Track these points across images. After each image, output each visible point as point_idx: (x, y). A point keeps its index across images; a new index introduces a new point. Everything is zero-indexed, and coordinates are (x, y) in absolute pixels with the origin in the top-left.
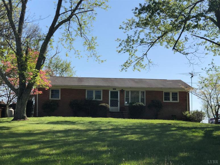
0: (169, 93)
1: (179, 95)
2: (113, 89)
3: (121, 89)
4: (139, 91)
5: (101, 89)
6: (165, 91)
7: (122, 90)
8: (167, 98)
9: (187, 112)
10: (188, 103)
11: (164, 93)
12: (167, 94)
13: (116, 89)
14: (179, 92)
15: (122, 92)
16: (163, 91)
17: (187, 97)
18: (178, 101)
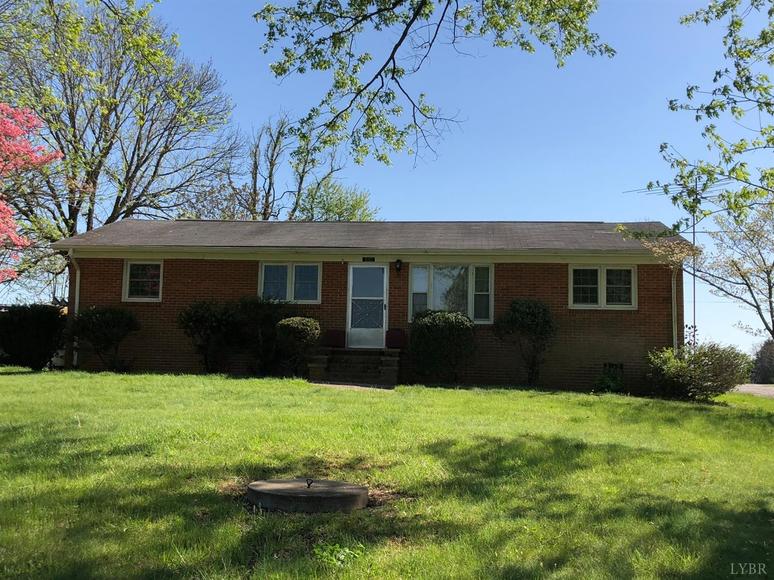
0: (596, 270)
1: (639, 280)
2: (364, 260)
3: (395, 260)
4: (469, 264)
5: (318, 261)
6: (575, 263)
7: (398, 261)
8: (587, 294)
9: (668, 353)
10: (675, 314)
11: (575, 271)
12: (586, 277)
13: (373, 260)
14: (638, 266)
15: (399, 270)
16: (567, 265)
17: (674, 287)
18: (634, 305)
